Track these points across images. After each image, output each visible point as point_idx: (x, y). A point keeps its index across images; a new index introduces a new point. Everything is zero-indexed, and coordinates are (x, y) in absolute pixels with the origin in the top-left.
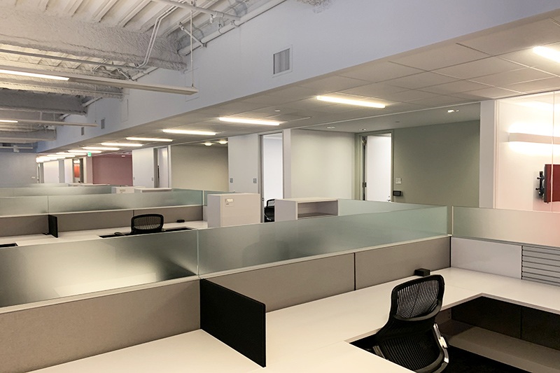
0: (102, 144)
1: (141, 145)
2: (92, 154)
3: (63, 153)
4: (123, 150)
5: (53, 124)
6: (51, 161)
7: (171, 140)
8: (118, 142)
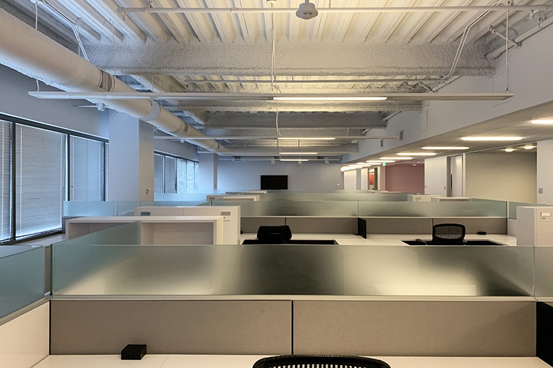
0: (398, 154)
1: (435, 154)
2: (386, 163)
3: (362, 163)
4: (416, 159)
5: (356, 139)
6: (351, 170)
7: (468, 148)
8: (413, 152)
